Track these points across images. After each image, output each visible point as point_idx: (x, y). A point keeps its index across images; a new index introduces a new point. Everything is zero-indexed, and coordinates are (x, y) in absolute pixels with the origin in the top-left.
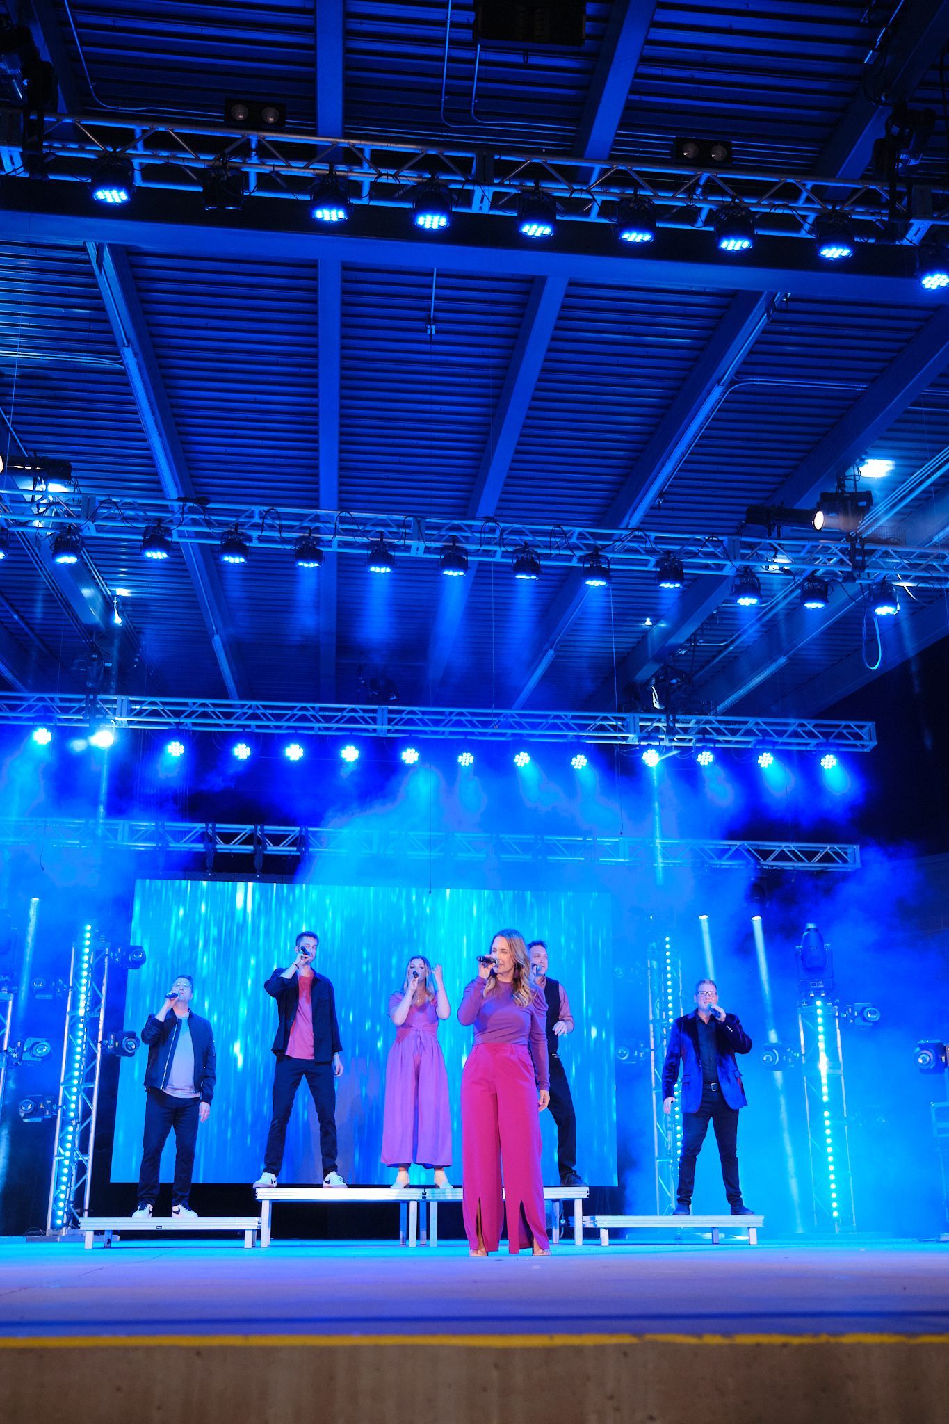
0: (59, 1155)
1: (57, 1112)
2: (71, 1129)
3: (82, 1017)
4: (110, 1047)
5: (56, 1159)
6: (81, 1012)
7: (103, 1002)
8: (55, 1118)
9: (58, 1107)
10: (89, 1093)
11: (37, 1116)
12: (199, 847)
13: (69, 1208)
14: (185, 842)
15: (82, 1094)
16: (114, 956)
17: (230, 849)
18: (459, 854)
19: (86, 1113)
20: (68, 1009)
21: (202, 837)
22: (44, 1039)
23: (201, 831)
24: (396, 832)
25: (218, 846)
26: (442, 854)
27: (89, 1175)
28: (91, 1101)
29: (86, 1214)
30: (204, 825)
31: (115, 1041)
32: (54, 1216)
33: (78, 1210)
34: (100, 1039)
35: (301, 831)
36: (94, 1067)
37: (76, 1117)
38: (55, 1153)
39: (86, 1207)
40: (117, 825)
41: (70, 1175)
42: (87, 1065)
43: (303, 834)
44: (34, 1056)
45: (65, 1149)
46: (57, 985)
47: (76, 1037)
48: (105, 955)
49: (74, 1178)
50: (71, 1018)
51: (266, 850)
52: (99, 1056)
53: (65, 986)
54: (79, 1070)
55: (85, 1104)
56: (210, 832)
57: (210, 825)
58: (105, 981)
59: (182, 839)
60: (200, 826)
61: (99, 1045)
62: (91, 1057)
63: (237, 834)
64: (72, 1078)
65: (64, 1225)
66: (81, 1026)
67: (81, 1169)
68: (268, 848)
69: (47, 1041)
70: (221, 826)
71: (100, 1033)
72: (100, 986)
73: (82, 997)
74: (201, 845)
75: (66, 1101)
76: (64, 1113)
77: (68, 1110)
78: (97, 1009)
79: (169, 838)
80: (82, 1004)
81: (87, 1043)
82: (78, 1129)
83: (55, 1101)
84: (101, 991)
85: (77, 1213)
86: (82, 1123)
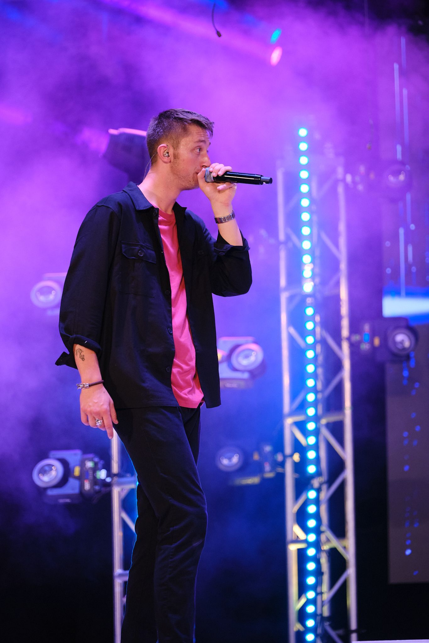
0: (297, 539)
1: (282, 464)
2: (312, 494)
3: (310, 296)
4: (365, 347)
5: (293, 548)
6: (308, 287)
7: (343, 266)
8: (281, 477)
9: (285, 457)
10: (336, 429)
11: (252, 474)
15: (325, 432)
16: (354, 182)
19: (335, 465)
20: (283, 282)
22: (250, 339)
27: (351, 572)
28: (341, 442)
29: (354, 636)
31: (373, 334)
33: (341, 632)
34: (345, 332)
36: (340, 385)
37: (318, 473)
38: (290, 537)
39: (353, 625)
41: (318, 573)
42: (327, 382)
44: (235, 370)
45: (305, 530)
47: (302, 333)
48: (336, 182)
49: (326, 578)
50: (291, 298)
52: (346, 365)
53: (272, 241)
54: (315, 390)
55: (332, 454)
58: (342, 227)
61: (345, 346)
62: (332, 365)
64: (302, 407)
66: (310, 311)
69: (256, 342)
71: (345, 323)
72: (334, 237)
73: (306, 259)
75: (298, 446)
76: (300, 467)
77: (304, 461)
78: (332, 282)
80: (307, 272)
81: (323, 342)
82: (325, 495)
83: (279, 447)
84: (337, 245)
85: (340, 636)
86: (330, 482)
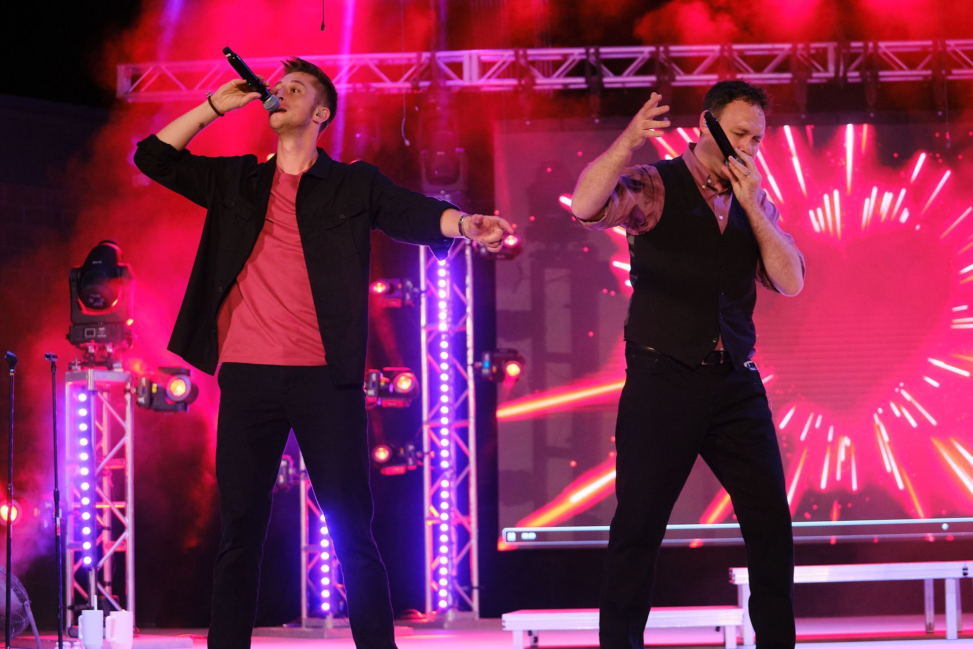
0: (432, 517)
1: (422, 459)
2: (444, 484)
3: (445, 333)
4: (485, 371)
5: (429, 524)
6: (443, 327)
7: (469, 310)
8: (421, 469)
9: (424, 455)
10: (463, 433)
11: (399, 465)
12: (579, 82)
13: (453, 586)
14: (558, 76)
15: (455, 436)
17: (623, 83)
18: (955, 72)
19: (461, 460)
20: (423, 322)
21: (579, 69)
23: (578, 58)
24: (860, 44)
25: (606, 80)
26: (929, 72)
27: (474, 542)
28: (466, 443)
30: (582, 50)
31: (492, 363)
32: (436, 598)
33: (466, 588)
34: (470, 360)
35: (722, 51)
36: (466, 401)
37: (450, 468)
38: (427, 514)
39: (476, 583)
40: (461, 56)
41: (450, 543)
42: (456, 398)
43: (726, 54)
45: (439, 510)
46: (405, 289)
47: (439, 361)
49: (455, 547)
50: (429, 334)
51: (674, 80)
52: (471, 384)
53: (416, 290)
54: (448, 405)
55: (460, 452)
56: (592, 59)
57: (592, 50)
58: (469, 280)
59: (554, 72)
60: (577, 53)
61: (470, 371)
62: (460, 384)
63: (631, 60)
64: (438, 417)
65: (449, 607)
66: (443, 344)
67: (463, 535)
68: (678, 78)
70: (607, 51)
71: (470, 353)
72: (463, 288)
73: (442, 305)
74: (581, 80)
75: (434, 447)
76: (435, 463)
77: (438, 458)
78: (461, 322)
79: (536, 72)
80: (441, 314)
81: (455, 368)
82: (454, 484)
83: (419, 447)
84: (465, 295)
86: (458, 475)
